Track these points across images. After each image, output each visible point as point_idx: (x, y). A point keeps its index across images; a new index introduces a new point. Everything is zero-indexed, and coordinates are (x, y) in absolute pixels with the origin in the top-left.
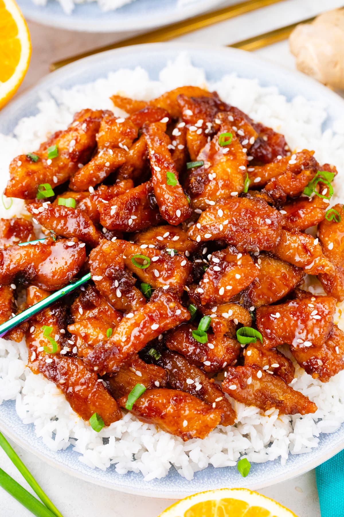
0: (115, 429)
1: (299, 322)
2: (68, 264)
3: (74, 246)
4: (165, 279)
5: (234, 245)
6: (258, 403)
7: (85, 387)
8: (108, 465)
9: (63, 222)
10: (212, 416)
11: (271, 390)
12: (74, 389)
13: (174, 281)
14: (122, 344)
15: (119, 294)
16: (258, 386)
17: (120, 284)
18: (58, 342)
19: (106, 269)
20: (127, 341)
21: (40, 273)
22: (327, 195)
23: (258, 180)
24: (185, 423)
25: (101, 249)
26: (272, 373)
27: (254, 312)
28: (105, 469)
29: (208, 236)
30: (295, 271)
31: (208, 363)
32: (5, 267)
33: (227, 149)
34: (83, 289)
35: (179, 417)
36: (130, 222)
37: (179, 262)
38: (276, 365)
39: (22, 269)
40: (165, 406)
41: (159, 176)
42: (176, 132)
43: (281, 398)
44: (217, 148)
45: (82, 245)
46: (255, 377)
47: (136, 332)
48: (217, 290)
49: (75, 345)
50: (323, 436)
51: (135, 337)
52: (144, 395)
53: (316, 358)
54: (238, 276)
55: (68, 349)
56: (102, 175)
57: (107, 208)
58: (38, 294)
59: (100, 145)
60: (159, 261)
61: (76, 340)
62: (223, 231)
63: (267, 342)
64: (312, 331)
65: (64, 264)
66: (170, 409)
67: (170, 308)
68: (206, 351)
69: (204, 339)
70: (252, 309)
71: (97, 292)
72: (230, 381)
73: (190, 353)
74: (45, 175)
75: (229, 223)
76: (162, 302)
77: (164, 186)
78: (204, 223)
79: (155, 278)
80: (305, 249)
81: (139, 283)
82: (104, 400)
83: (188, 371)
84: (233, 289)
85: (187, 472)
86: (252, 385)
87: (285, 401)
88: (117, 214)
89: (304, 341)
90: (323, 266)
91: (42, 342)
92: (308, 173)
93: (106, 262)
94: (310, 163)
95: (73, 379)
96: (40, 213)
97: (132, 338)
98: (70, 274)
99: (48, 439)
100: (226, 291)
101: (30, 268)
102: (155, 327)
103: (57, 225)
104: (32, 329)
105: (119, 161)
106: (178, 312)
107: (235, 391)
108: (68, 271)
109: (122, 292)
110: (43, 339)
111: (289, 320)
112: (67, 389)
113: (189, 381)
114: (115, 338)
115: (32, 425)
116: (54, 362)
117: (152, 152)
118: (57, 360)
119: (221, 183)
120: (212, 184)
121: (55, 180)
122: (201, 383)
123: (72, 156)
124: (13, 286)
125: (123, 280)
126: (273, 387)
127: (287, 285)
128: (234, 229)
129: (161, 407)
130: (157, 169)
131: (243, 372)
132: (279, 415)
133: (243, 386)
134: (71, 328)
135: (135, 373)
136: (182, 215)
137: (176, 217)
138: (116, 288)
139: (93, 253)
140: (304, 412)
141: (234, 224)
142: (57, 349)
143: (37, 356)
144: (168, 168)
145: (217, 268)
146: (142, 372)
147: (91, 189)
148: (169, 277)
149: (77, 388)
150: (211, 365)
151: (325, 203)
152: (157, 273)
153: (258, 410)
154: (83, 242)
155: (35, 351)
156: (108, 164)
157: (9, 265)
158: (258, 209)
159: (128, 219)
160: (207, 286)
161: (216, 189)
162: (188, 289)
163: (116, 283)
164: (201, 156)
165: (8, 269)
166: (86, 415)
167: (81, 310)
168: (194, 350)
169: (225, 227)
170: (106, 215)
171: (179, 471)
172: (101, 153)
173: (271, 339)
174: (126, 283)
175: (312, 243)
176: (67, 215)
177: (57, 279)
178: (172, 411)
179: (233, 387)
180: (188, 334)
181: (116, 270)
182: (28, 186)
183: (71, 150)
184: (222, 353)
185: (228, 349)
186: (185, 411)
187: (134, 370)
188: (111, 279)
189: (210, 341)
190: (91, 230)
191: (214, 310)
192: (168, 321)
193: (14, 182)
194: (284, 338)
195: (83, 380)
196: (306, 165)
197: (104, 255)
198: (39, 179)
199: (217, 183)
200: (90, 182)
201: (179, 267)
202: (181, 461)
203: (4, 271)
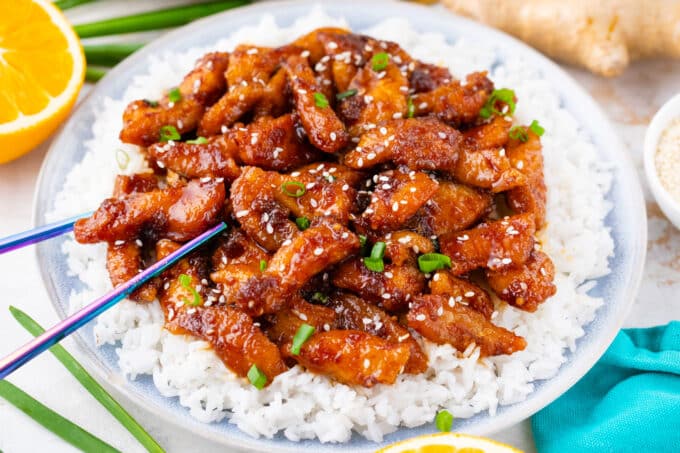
0: (280, 384)
1: (493, 242)
2: (205, 202)
3: (211, 182)
4: (325, 208)
5: (404, 163)
6: (454, 340)
7: (239, 333)
8: (275, 431)
9: (194, 159)
10: (399, 350)
11: (468, 324)
12: (225, 339)
13: (335, 208)
14: (281, 275)
15: (270, 229)
16: (451, 318)
17: (270, 217)
18: (200, 293)
19: (251, 202)
20: (287, 270)
21: (171, 218)
22: (509, 112)
23: (423, 105)
24: (367, 363)
25: (244, 178)
26: (467, 304)
27: (437, 240)
28: (271, 436)
29: (371, 156)
30: (481, 194)
31: (387, 296)
32: (128, 215)
33: (383, 74)
34: (226, 235)
35: (358, 357)
36: (276, 154)
37: (340, 187)
38: (470, 294)
39: (149, 216)
40: (339, 347)
41: (305, 99)
42: (319, 67)
43: (481, 334)
44: (370, 75)
45: (221, 180)
46: (446, 307)
47: (296, 257)
48: (389, 208)
49: (221, 294)
50: (538, 383)
51: (296, 264)
52: (312, 337)
53: (519, 281)
54: (413, 190)
55: (214, 299)
56: (236, 111)
57: (247, 138)
58: (170, 246)
59: (230, 82)
60: (316, 187)
61: (222, 288)
62: (389, 148)
63: (456, 264)
64: (511, 248)
65: (200, 203)
66: (347, 349)
67: (335, 231)
68: (384, 281)
69: (379, 266)
70: (434, 237)
71: (244, 232)
72: (417, 311)
73: (364, 285)
74: (167, 118)
75: (396, 138)
76: (325, 226)
77: (313, 109)
78: (365, 145)
79: (312, 210)
80: (489, 164)
81: (293, 217)
82: (263, 346)
83: (363, 309)
84: (409, 205)
85: (374, 433)
86: (444, 317)
87: (486, 338)
88: (259, 144)
89: (501, 259)
90: (515, 177)
91: (179, 297)
92: (482, 93)
93: (251, 194)
94: (484, 83)
95: (222, 327)
96: (166, 152)
97: (292, 266)
98: (208, 215)
99: (196, 410)
100: (401, 207)
101: (158, 214)
102: (318, 251)
103: (188, 163)
104: (167, 286)
105: (255, 94)
106: (345, 235)
107: (423, 322)
108: (206, 210)
109: (274, 226)
110: (182, 293)
111: (481, 241)
112: (217, 340)
113: (366, 321)
114: (272, 269)
115: (176, 399)
116: (197, 312)
117: (294, 78)
118: (200, 309)
119: (380, 106)
120: (370, 108)
121: (180, 125)
122: (381, 321)
123: (198, 97)
124: (139, 243)
125: (274, 211)
126: (469, 320)
127: (473, 210)
128: (403, 143)
129: (334, 348)
130: (302, 92)
131: (431, 300)
132: (481, 357)
133: (434, 318)
134: (215, 276)
135: (298, 317)
136: (338, 138)
137: (331, 141)
138: (266, 223)
139: (235, 185)
140: (510, 349)
141: (402, 139)
142: (201, 301)
143: (176, 313)
144: (315, 91)
145: (387, 187)
146: (307, 315)
147: (224, 129)
148: (329, 205)
149: (229, 337)
150: (392, 298)
151: (507, 122)
152: (314, 203)
153: (454, 350)
154: (221, 177)
155: (173, 307)
156: (242, 97)
157: (133, 212)
158: (429, 126)
159: (272, 151)
160: (377, 205)
161: (375, 112)
162: (353, 217)
163: (266, 217)
164: (353, 85)
165: (132, 217)
166: (242, 372)
167: (225, 259)
168: (369, 281)
169: (391, 143)
170: (246, 144)
171: (365, 433)
172: (232, 89)
173: (461, 262)
174: (277, 214)
175: (497, 156)
176: (198, 152)
177: (193, 222)
178: (348, 351)
179: (421, 317)
180: (360, 265)
181: (264, 201)
182: (148, 129)
183: (196, 91)
184: (403, 283)
185: (410, 278)
186: (365, 348)
187: (297, 312)
188: (258, 213)
189: (387, 270)
190: (231, 163)
191: (388, 237)
192: (334, 246)
193: (131, 123)
194: (477, 260)
195: (235, 327)
196: (480, 86)
197: (247, 186)
198: (160, 121)
199: (376, 107)
200: (223, 121)
201: (340, 192)
202: (366, 417)
203: (127, 219)
